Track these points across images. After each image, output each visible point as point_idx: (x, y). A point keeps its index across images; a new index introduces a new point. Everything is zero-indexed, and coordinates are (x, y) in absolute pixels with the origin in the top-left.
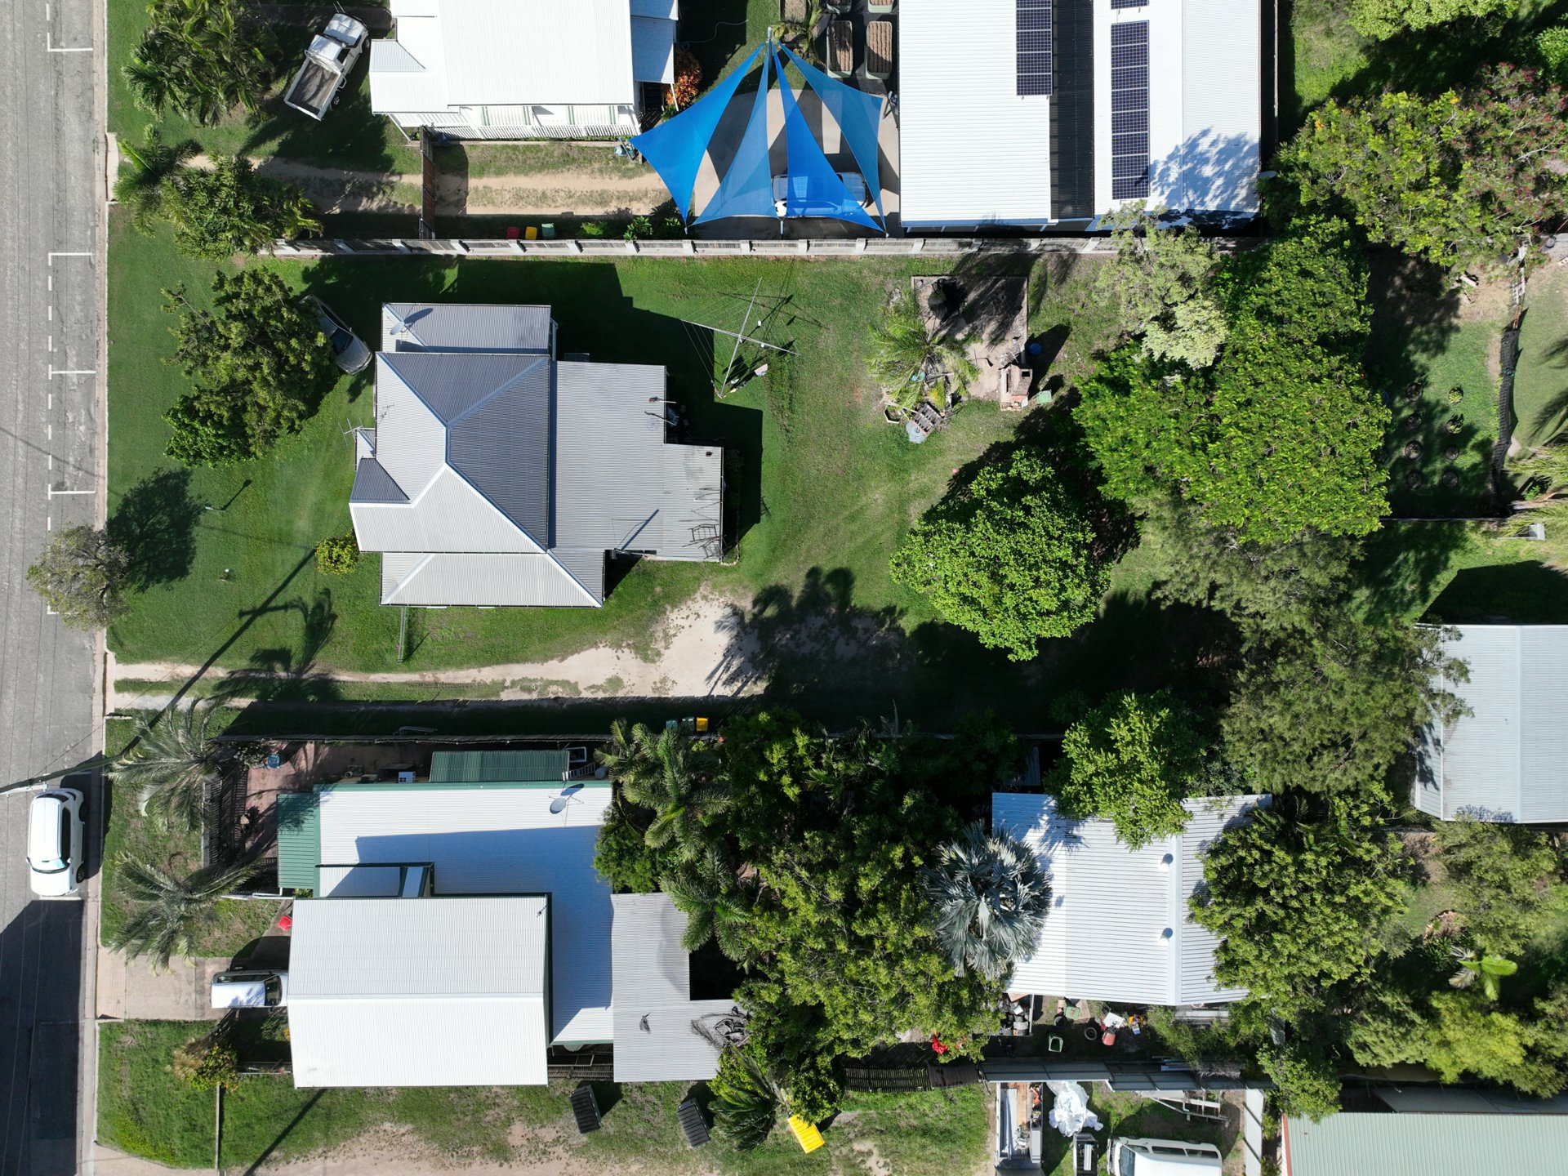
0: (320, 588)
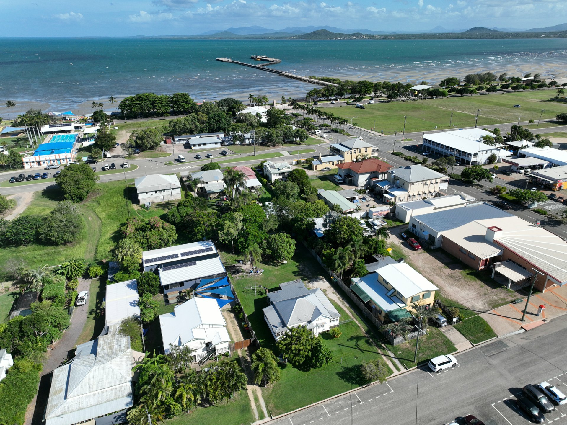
0: (348, 341)
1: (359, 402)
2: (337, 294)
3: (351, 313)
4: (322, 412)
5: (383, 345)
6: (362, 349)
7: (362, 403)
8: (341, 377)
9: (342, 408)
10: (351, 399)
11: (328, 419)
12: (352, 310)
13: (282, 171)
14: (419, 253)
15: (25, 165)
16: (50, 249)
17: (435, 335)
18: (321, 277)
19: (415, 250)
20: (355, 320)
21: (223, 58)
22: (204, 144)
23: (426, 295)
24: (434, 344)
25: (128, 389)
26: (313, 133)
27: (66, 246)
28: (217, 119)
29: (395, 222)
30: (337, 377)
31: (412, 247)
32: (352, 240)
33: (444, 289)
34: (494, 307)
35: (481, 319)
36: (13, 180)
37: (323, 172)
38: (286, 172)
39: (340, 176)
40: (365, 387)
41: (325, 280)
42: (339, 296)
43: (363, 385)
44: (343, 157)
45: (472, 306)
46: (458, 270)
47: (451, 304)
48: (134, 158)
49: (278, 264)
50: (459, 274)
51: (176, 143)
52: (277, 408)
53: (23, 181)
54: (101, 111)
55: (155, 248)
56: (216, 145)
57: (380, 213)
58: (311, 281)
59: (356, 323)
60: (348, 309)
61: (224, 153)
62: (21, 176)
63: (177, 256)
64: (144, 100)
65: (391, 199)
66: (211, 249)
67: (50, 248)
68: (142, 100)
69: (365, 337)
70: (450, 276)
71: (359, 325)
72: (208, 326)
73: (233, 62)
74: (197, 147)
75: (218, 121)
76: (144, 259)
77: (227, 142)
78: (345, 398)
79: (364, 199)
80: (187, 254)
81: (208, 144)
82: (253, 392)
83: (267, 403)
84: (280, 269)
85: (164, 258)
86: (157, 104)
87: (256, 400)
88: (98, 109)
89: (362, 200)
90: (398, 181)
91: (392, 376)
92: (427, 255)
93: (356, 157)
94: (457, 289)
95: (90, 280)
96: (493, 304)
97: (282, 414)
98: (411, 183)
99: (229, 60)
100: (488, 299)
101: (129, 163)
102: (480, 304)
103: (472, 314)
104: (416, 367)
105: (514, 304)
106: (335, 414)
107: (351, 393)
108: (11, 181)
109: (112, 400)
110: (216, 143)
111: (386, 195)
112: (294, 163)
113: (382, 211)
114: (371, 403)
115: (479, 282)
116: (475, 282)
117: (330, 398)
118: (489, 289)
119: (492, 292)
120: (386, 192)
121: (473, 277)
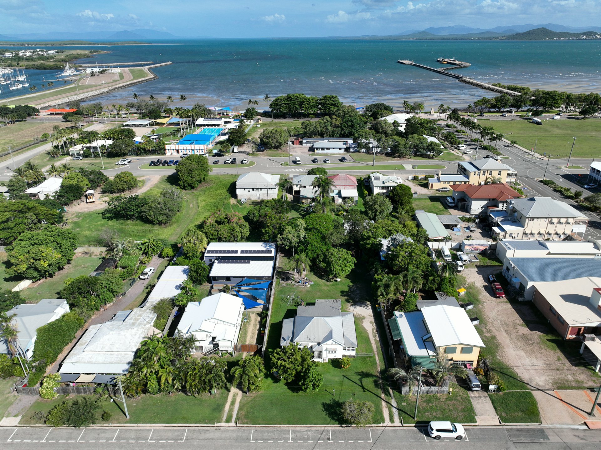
0: (355, 375)
1: (329, 439)
2: (374, 324)
3: (377, 347)
4: (287, 436)
5: (391, 391)
6: (366, 387)
7: (331, 441)
8: (325, 408)
9: (308, 439)
10: (322, 433)
11: (287, 445)
12: (379, 345)
13: (386, 185)
14: (499, 302)
15: (167, 151)
16: (148, 227)
17: (459, 398)
18: (368, 303)
19: (496, 297)
20: (376, 356)
21: (405, 60)
22: (328, 149)
23: (467, 349)
24: (450, 407)
25: (130, 357)
26: (456, 148)
27: (161, 226)
28: (350, 124)
29: (491, 261)
30: (321, 407)
31: (493, 293)
32: (406, 269)
33: (505, 350)
34: (558, 388)
35: (531, 396)
36: (154, 164)
37: (439, 192)
38: (390, 187)
39: (454, 199)
40: (344, 427)
41: (370, 307)
42: (375, 327)
43: (344, 424)
44: (468, 178)
45: (530, 379)
46: (538, 332)
47: (503, 368)
48: (257, 155)
49: (332, 280)
50: (536, 337)
51: (303, 145)
52: (246, 417)
53: (159, 165)
54: (253, 109)
55: (224, 241)
56: (340, 151)
57: (474, 247)
58: (354, 305)
59: (375, 360)
60: (376, 343)
61: (343, 160)
62: (158, 161)
63: (236, 252)
64: (293, 100)
65: (499, 233)
66: (270, 252)
67: (148, 225)
68: (291, 100)
69: (375, 376)
70: (524, 338)
71: (378, 362)
72: (219, 322)
73: (414, 65)
74: (320, 151)
75: (350, 126)
76: (207, 249)
77: (353, 148)
78: (317, 431)
79: (468, 228)
80: (246, 252)
81: (332, 148)
82: (234, 396)
83: (240, 409)
84: (330, 285)
85: (224, 252)
86: (305, 105)
87: (233, 403)
88: (252, 106)
89: (465, 229)
90: (516, 214)
91: (381, 425)
92: (509, 306)
93: (485, 180)
94: (523, 354)
95: (163, 259)
96: (560, 383)
97: (247, 424)
98: (529, 218)
99: (411, 62)
100: (558, 376)
101: (250, 158)
102: (543, 378)
103: (522, 388)
104: (414, 425)
105: (592, 391)
106: (297, 442)
107: (326, 428)
108: (150, 165)
109: (115, 363)
110: (340, 149)
111: (496, 229)
112: (410, 178)
113: (478, 245)
114: (340, 444)
115: (559, 353)
116: (552, 352)
117: (301, 426)
118: (567, 365)
119: (569, 370)
120: (498, 225)
121: (554, 345)
